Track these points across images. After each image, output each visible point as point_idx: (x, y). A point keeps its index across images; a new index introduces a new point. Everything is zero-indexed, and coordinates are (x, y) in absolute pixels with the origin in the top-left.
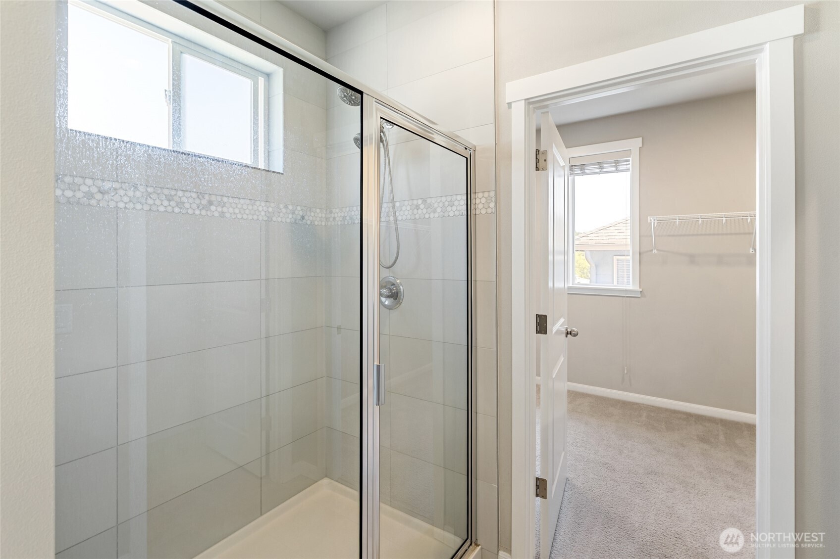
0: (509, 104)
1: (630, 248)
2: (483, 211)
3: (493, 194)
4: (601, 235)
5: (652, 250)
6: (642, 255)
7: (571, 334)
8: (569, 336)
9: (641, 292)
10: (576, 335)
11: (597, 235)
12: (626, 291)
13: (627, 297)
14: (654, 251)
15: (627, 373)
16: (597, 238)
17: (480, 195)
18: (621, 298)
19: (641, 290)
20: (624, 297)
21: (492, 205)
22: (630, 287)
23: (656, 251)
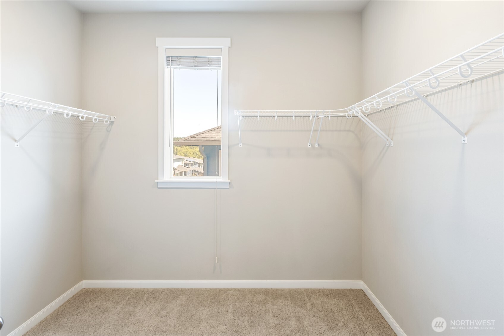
4: (211, 134)
5: (238, 144)
6: (230, 149)
9: (230, 183)
11: (208, 134)
13: (218, 188)
14: (240, 145)
15: (217, 263)
16: (208, 136)
18: (213, 190)
19: (229, 181)
20: (215, 188)
23: (241, 144)
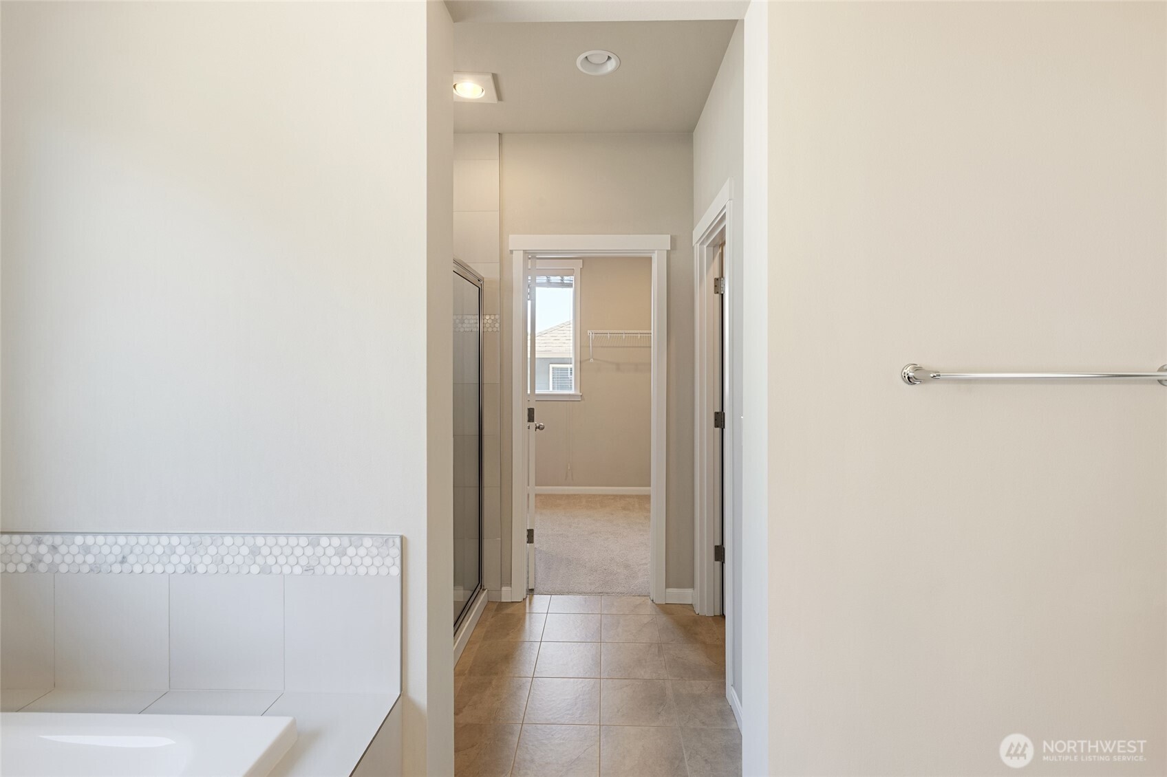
0: (511, 252)
1: (572, 356)
2: (490, 330)
3: (497, 317)
5: (590, 359)
6: (582, 363)
7: (539, 428)
8: (538, 430)
9: (582, 396)
10: (542, 429)
12: (569, 395)
15: (570, 470)
17: (487, 317)
19: (581, 394)
20: (568, 401)
21: (497, 325)
22: (572, 392)
23: (593, 360)
